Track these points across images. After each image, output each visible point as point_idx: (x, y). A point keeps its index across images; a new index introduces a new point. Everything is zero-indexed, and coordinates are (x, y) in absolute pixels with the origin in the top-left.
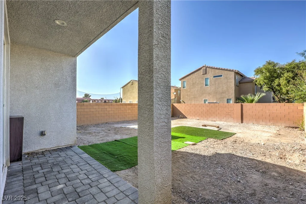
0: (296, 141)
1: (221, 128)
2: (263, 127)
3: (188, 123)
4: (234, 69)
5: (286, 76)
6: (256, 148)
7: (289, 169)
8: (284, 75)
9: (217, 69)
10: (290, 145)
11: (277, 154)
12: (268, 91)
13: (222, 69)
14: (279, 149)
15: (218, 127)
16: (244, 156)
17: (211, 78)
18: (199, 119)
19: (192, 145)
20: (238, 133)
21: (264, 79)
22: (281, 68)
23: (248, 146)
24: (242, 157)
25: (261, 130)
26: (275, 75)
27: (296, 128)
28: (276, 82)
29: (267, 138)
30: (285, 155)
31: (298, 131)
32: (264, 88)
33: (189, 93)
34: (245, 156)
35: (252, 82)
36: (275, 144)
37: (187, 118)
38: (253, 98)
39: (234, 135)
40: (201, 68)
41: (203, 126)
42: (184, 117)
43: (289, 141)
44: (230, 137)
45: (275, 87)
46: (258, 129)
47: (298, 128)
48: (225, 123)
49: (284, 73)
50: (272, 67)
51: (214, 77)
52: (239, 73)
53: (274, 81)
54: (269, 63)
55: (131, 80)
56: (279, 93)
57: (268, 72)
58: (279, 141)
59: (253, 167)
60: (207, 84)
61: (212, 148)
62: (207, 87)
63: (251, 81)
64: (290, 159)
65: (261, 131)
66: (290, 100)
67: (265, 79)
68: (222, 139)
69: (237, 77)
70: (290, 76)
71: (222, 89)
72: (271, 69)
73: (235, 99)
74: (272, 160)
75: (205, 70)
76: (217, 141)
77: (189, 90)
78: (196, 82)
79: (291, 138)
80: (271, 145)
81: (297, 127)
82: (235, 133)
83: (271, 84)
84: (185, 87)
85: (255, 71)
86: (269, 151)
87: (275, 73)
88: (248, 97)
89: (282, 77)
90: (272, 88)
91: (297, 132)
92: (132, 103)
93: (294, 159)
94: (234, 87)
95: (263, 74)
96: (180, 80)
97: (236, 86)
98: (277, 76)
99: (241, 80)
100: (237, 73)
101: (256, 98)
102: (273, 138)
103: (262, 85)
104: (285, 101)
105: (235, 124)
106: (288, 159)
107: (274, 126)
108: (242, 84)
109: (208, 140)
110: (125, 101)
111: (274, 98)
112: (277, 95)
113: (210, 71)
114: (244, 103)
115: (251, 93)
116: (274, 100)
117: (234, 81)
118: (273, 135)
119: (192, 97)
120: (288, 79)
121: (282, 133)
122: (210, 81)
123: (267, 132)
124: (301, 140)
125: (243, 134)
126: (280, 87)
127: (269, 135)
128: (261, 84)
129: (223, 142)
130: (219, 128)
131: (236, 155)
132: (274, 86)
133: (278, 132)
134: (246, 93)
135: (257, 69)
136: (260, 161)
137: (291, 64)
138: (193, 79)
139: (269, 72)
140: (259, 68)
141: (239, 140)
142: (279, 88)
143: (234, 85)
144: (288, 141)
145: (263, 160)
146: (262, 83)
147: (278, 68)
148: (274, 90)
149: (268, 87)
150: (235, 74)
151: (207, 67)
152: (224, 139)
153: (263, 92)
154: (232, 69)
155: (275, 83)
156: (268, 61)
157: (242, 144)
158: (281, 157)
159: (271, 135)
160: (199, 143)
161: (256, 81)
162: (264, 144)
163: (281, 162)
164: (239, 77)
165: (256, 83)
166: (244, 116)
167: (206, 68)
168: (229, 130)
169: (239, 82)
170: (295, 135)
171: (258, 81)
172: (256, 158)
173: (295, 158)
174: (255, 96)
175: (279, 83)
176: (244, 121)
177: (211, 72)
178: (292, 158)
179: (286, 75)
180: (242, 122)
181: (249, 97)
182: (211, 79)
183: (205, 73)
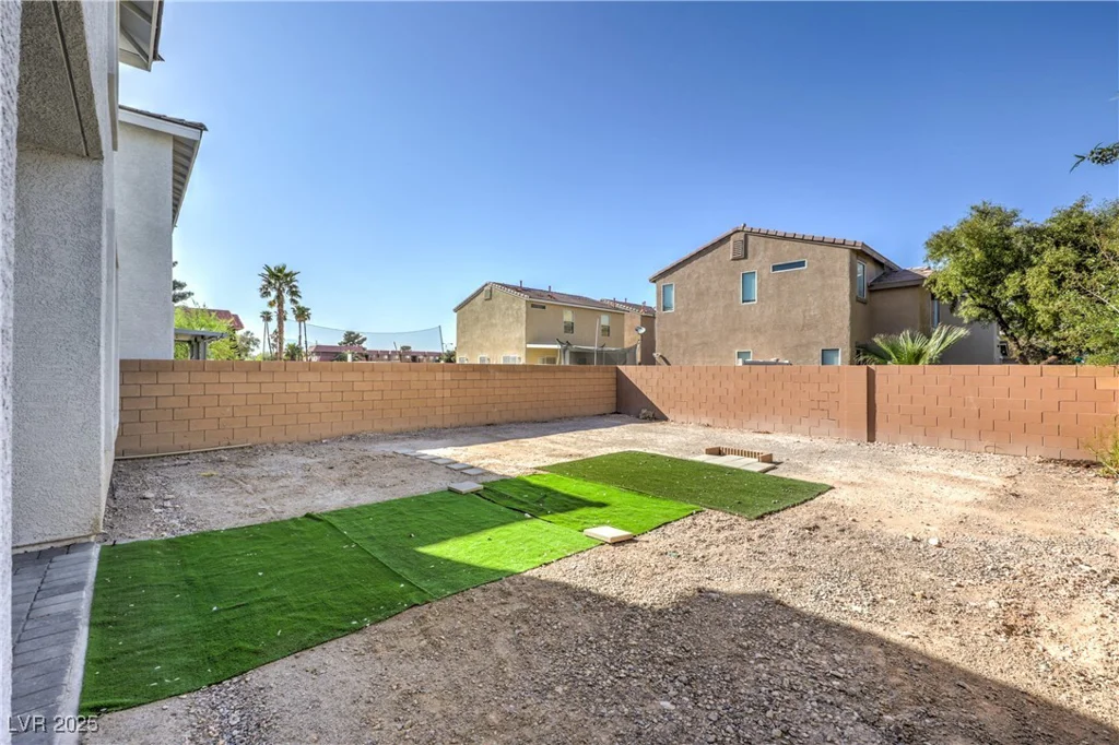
0: (1090, 531)
1: (779, 463)
2: (950, 461)
3: (660, 440)
4: (850, 239)
5: (1049, 261)
6: (900, 564)
7: (1048, 707)
8: (1041, 258)
9: (784, 238)
10: (1057, 550)
11: (992, 604)
12: (978, 319)
13: (803, 240)
14: (1007, 573)
15: (768, 459)
16: (827, 616)
17: (765, 272)
18: (711, 423)
19: (614, 544)
20: (845, 484)
21: (962, 273)
22: (1030, 231)
23: (864, 554)
24: (818, 620)
25: (941, 472)
26: (1008, 260)
27: (1088, 467)
28: (1012, 283)
29: (958, 510)
30: (1032, 614)
31: (1098, 479)
32: (965, 307)
33: (683, 329)
34: (832, 616)
35: (917, 286)
36: (992, 541)
37: (666, 419)
38: (917, 346)
39: (820, 494)
40: (728, 238)
41: (711, 452)
42: (657, 416)
43: (1057, 528)
44: (803, 503)
45: (1006, 306)
46: (931, 468)
47: (1098, 465)
48: (805, 440)
49: (1044, 249)
50: (995, 228)
51: (775, 268)
52: (867, 255)
53: (1001, 282)
54: (984, 214)
55: (483, 284)
56: (1021, 327)
57: (978, 246)
58: (1010, 529)
59: (853, 689)
60: (750, 297)
61: (696, 560)
62: (750, 306)
63: (915, 283)
64: (1053, 636)
65: (942, 476)
66: (1064, 352)
67: (966, 274)
68: (760, 514)
69: (860, 268)
70: (1065, 260)
71: (804, 312)
72: (990, 234)
73: (852, 351)
74: (962, 645)
75: (743, 242)
76: (731, 527)
77: (683, 318)
78: (708, 289)
79: (1066, 512)
80: (972, 547)
81: (1094, 460)
82: (830, 483)
83: (990, 292)
84: (670, 308)
85: (928, 244)
86: (954, 583)
87: (1007, 249)
88: (903, 344)
89: (1035, 265)
90: (993, 309)
91: (1094, 485)
92: (487, 363)
93: (1076, 636)
94: (848, 306)
95: (961, 254)
96: (654, 280)
97: (856, 300)
98: (1016, 261)
99: (879, 279)
100: (861, 254)
101: (933, 347)
102: (985, 513)
103: (956, 297)
104: (1045, 359)
105: (839, 446)
106: (1044, 633)
107: (997, 457)
108: (878, 296)
109: (700, 520)
110: (465, 356)
111: (1004, 349)
112: (1012, 334)
113: (762, 248)
114: (886, 364)
115: (913, 327)
116: (1005, 354)
117: (848, 283)
118: (989, 498)
119: (696, 341)
120: (1058, 272)
121: (1026, 490)
122: (760, 286)
123: (966, 481)
124: (1108, 523)
125: (860, 490)
126: (1025, 303)
127: (971, 494)
128: (950, 294)
129: (755, 534)
130: (771, 462)
131: (791, 604)
132: (1004, 302)
133: (1010, 484)
134: (892, 329)
135: (938, 236)
136: (900, 649)
137: (1069, 215)
138: (698, 278)
139: (982, 245)
140: (944, 234)
141: (834, 519)
142: (1024, 310)
143: (847, 298)
144: (1049, 526)
145: (915, 644)
146: (955, 288)
147: (1017, 233)
148: (1004, 316)
149: (980, 306)
150: (855, 257)
151: (751, 232)
152: (770, 513)
153: (959, 323)
154: (839, 239)
155: (1006, 288)
156: (979, 204)
157: (838, 543)
158: (1011, 622)
159: (981, 495)
160: (651, 536)
161: (934, 282)
162: (940, 545)
163: (1005, 656)
164: (870, 266)
165: (934, 290)
166: (878, 414)
167: (746, 236)
168: (807, 469)
169: (870, 286)
170: (1083, 499)
171: (940, 282)
172: (878, 630)
173: (1082, 630)
174: (929, 337)
175: (1023, 287)
176: (877, 433)
177: (766, 250)
178: (1066, 627)
179: (1050, 256)
180: (871, 438)
181: (906, 343)
182: (765, 276)
183: (741, 253)
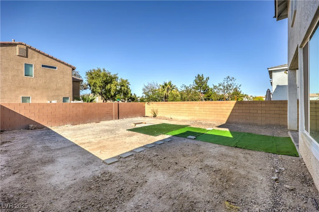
9: (48, 56)
17: (38, 66)
40: (16, 44)
51: (43, 66)
60: (30, 74)
71: (56, 84)
73: (73, 98)
75: (25, 50)
94: (72, 85)
113: (36, 56)
122: (35, 71)
151: (30, 48)
166: (119, 113)
167: (27, 48)
176: (119, 117)
177: (38, 58)
183: (24, 54)
